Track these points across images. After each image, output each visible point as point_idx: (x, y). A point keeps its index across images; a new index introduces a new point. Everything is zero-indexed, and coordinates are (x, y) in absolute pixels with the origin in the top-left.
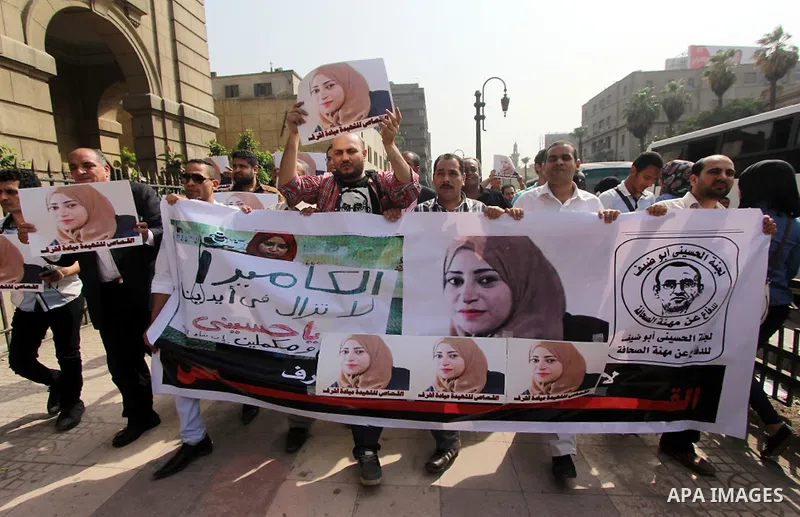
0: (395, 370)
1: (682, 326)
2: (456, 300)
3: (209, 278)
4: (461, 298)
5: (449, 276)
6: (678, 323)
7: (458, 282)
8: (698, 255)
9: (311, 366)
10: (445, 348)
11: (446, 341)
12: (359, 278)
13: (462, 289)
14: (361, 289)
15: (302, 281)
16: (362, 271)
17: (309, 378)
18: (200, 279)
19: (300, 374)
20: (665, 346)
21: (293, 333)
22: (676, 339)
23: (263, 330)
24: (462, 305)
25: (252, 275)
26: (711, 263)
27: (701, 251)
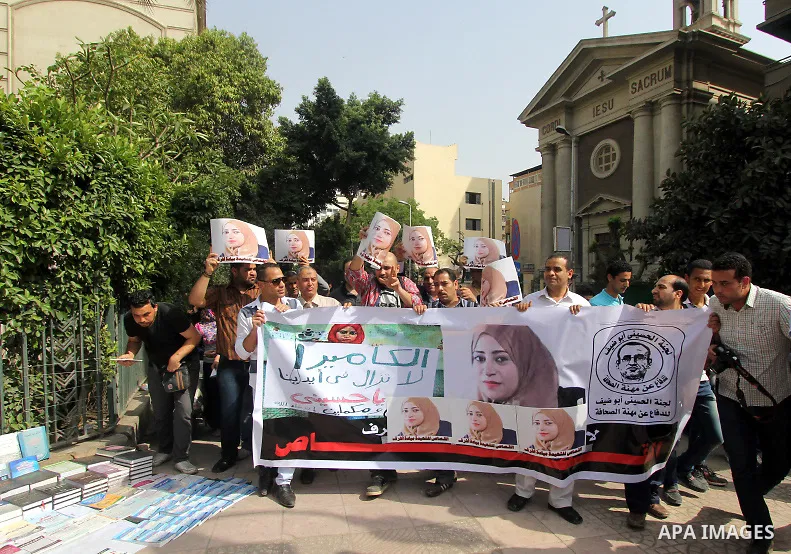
0: (441, 422)
1: (641, 392)
2: (481, 373)
3: (303, 365)
4: (484, 372)
5: (475, 354)
6: (638, 389)
7: (482, 359)
8: (649, 337)
9: (382, 423)
10: (475, 409)
11: (475, 403)
12: (412, 354)
13: (485, 365)
14: (414, 362)
15: (369, 358)
16: (414, 349)
17: (381, 431)
18: (297, 365)
19: (374, 430)
20: (631, 408)
21: (366, 399)
22: (639, 403)
23: (344, 400)
24: (485, 378)
25: (335, 358)
26: (660, 344)
27: (652, 335)
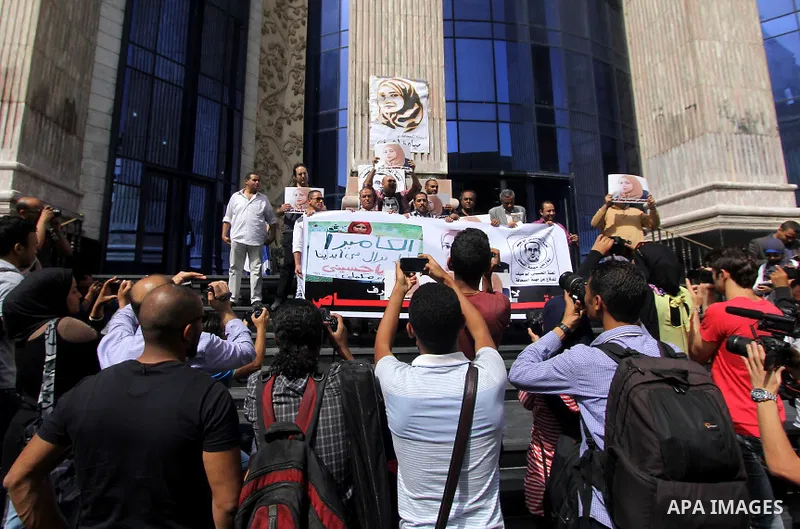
3: (330, 247)
5: (444, 244)
7: (448, 247)
9: (381, 286)
12: (402, 243)
14: (404, 248)
15: (374, 244)
16: (403, 239)
17: (380, 292)
18: (326, 247)
19: (376, 290)
20: (535, 277)
21: (371, 270)
23: (356, 270)
25: (352, 243)
